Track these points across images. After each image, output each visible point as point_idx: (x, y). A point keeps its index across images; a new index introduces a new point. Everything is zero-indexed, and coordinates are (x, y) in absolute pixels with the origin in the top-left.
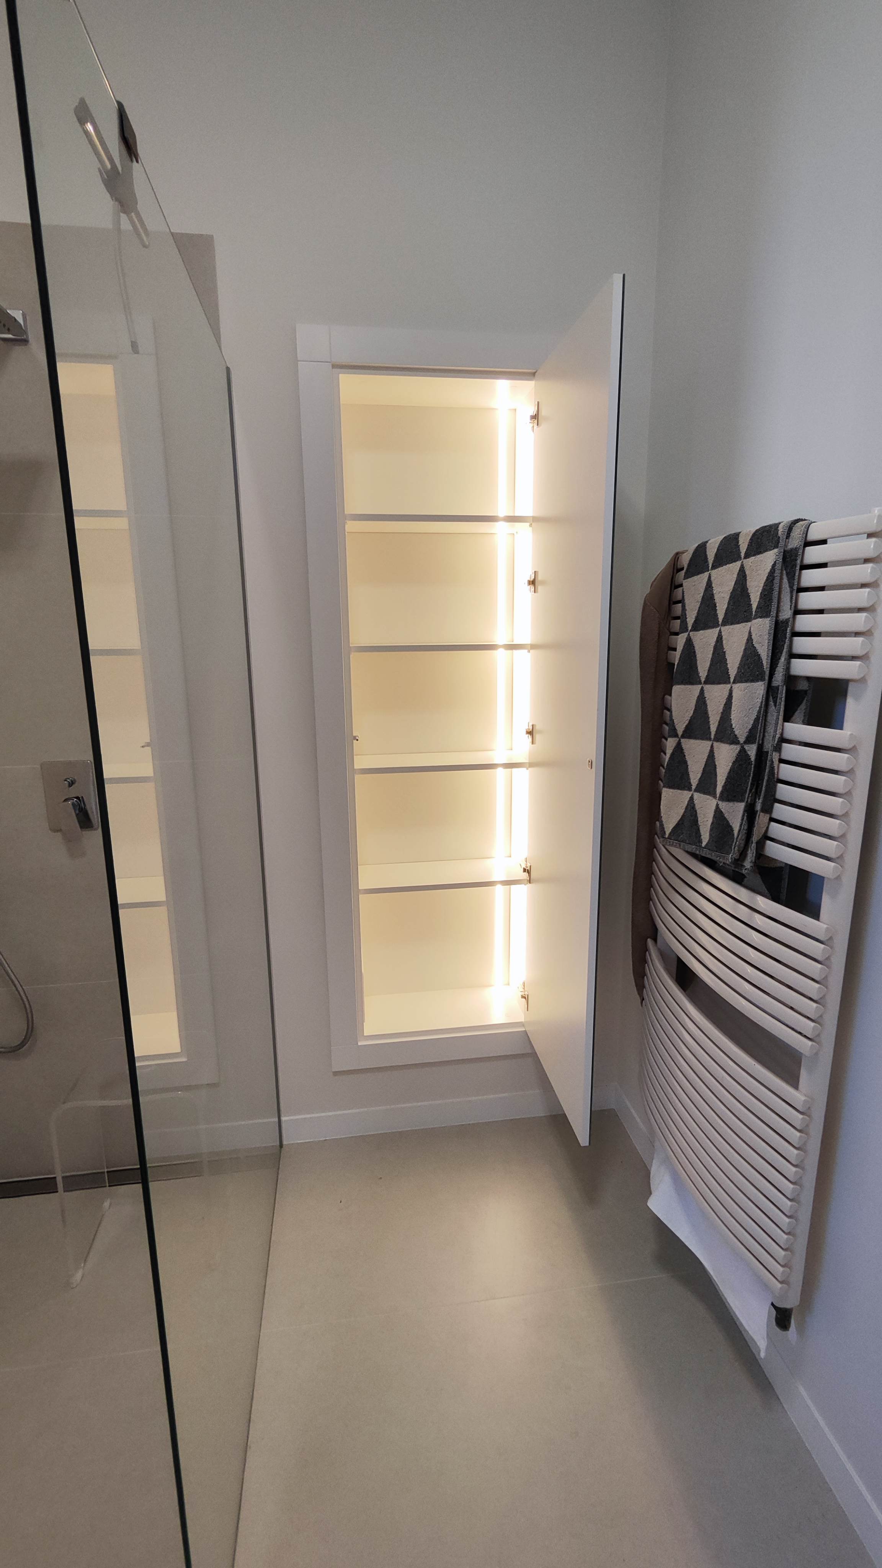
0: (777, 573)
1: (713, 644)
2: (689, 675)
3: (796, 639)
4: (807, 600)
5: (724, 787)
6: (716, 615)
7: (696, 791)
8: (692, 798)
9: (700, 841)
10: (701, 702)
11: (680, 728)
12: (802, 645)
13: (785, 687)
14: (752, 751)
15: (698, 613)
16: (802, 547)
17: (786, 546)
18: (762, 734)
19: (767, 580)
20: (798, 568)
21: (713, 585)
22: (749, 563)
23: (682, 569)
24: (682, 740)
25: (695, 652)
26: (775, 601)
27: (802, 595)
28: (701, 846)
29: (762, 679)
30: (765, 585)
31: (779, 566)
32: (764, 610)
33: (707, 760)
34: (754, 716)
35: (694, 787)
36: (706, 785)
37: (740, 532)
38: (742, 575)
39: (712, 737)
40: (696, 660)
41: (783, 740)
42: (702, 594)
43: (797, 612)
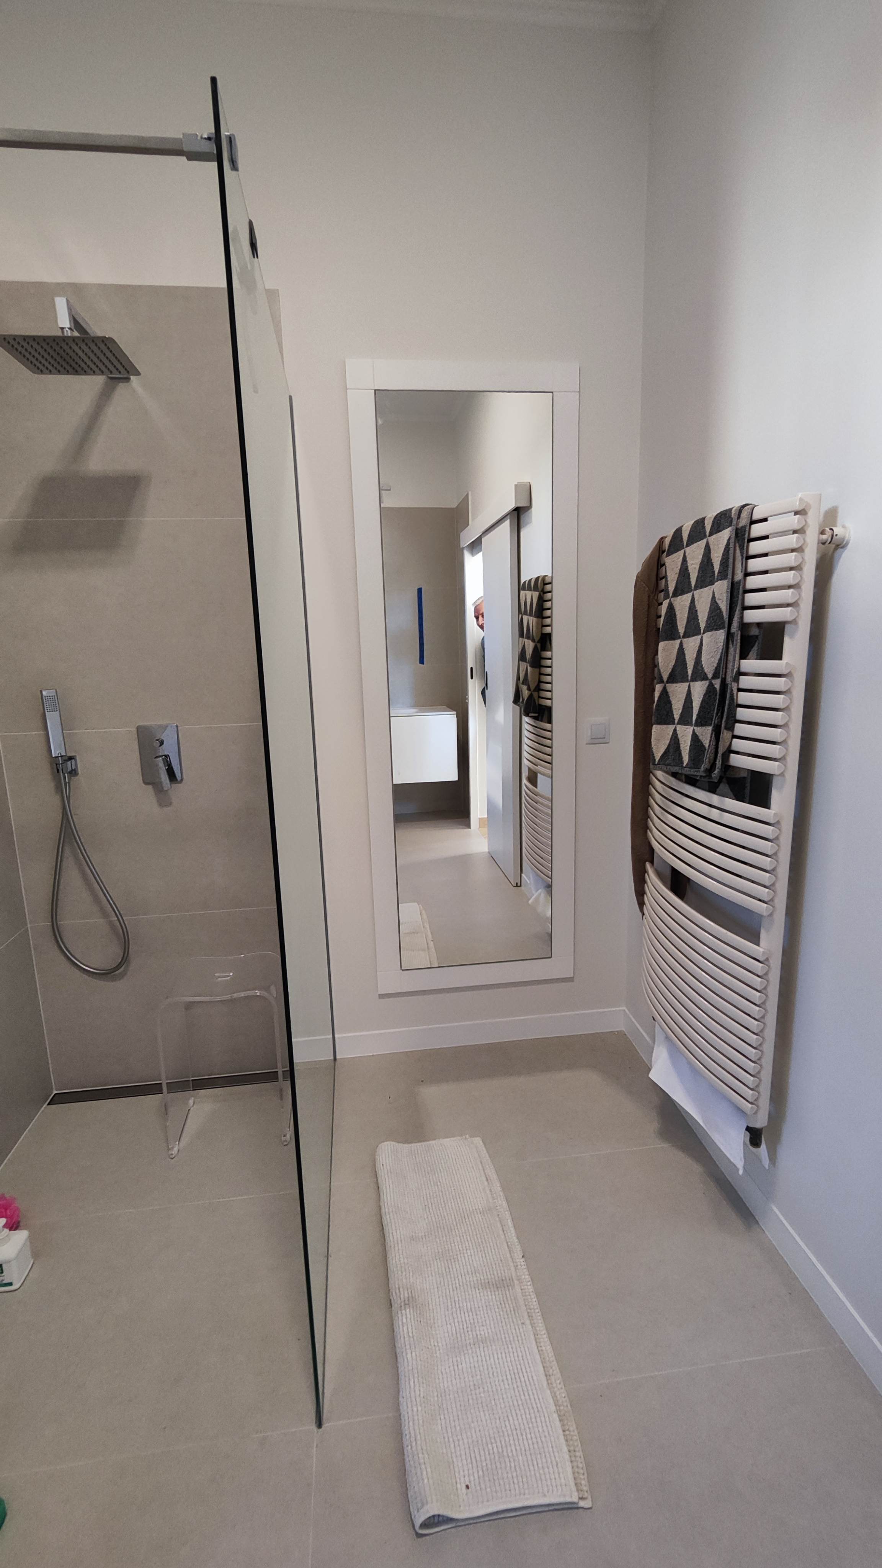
0: (732, 545)
1: (688, 606)
2: (671, 633)
3: (747, 595)
4: (754, 565)
5: (698, 715)
6: (690, 582)
7: (678, 723)
8: (675, 730)
9: (682, 763)
10: (681, 652)
11: (665, 677)
12: (751, 599)
13: (739, 632)
14: (717, 684)
15: (677, 583)
16: (748, 525)
17: (737, 524)
18: (724, 670)
19: (724, 551)
20: (746, 540)
21: (687, 559)
22: (712, 539)
23: (665, 551)
24: (667, 685)
25: (675, 614)
26: (731, 566)
27: (750, 561)
28: (682, 766)
29: (723, 628)
30: (723, 555)
31: (732, 540)
32: (723, 575)
33: (686, 698)
34: (718, 657)
35: (676, 721)
36: (685, 719)
37: (705, 517)
38: (708, 549)
39: (689, 678)
40: (676, 620)
41: (740, 673)
42: (679, 568)
43: (747, 574)
